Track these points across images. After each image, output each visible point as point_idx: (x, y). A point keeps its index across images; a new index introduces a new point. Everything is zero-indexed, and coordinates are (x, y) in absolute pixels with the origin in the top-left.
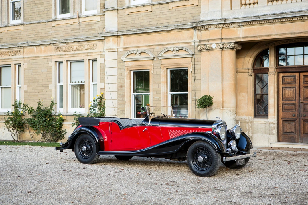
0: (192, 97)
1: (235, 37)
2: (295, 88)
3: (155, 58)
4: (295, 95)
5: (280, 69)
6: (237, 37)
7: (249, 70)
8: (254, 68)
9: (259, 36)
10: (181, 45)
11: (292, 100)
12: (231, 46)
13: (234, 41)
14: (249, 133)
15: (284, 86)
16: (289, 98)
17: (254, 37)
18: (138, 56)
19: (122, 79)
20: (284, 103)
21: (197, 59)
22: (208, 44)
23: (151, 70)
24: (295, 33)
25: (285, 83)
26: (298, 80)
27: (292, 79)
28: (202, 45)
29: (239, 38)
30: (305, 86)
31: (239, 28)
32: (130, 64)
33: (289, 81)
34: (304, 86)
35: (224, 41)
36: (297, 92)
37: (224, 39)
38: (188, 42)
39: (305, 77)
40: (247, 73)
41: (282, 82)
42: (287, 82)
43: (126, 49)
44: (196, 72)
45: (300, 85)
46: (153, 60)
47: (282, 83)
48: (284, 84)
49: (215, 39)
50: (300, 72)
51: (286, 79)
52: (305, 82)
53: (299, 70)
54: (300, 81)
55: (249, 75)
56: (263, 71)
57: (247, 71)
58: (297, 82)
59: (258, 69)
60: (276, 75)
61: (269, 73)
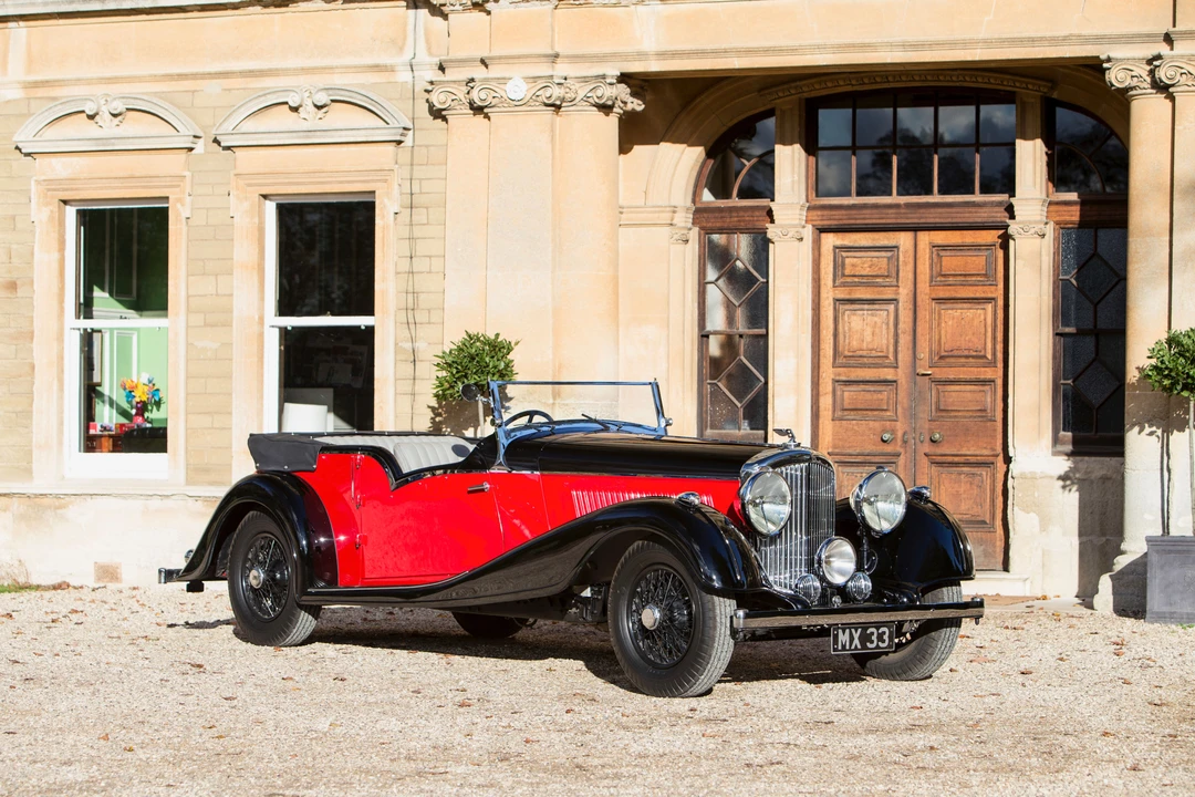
0: (396, 344)
1: (620, 49)
2: (891, 308)
3: (201, 141)
4: (892, 341)
5: (825, 213)
6: (629, 49)
7: (674, 212)
8: (698, 205)
9: (740, 52)
10: (339, 80)
11: (879, 361)
12: (599, 93)
13: (613, 71)
15: (841, 294)
16: (864, 353)
17: (716, 53)
18: (107, 128)
19: (14, 246)
20: (844, 378)
21: (424, 150)
22: (486, 80)
23: (180, 200)
24: (905, 46)
25: (849, 280)
26: (910, 267)
27: (880, 262)
28: (455, 81)
29: (642, 55)
30: (941, 295)
31: (639, 8)
32: (60, 168)
33: (865, 273)
34: (934, 296)
35: (561, 69)
36: (901, 326)
37: (567, 57)
38: (377, 66)
39: (942, 253)
40: (668, 229)
41: (831, 276)
42: (854, 276)
43: (41, 92)
44: (419, 215)
45: (918, 291)
46: (191, 149)
47: (834, 281)
48: (844, 285)
49: (519, 57)
50: (915, 229)
51: (853, 263)
52: (939, 277)
53: (913, 219)
54: (918, 271)
55: (676, 237)
56: (744, 221)
57: (663, 217)
58: (901, 275)
59: (719, 210)
60: (809, 240)
61: (771, 231)
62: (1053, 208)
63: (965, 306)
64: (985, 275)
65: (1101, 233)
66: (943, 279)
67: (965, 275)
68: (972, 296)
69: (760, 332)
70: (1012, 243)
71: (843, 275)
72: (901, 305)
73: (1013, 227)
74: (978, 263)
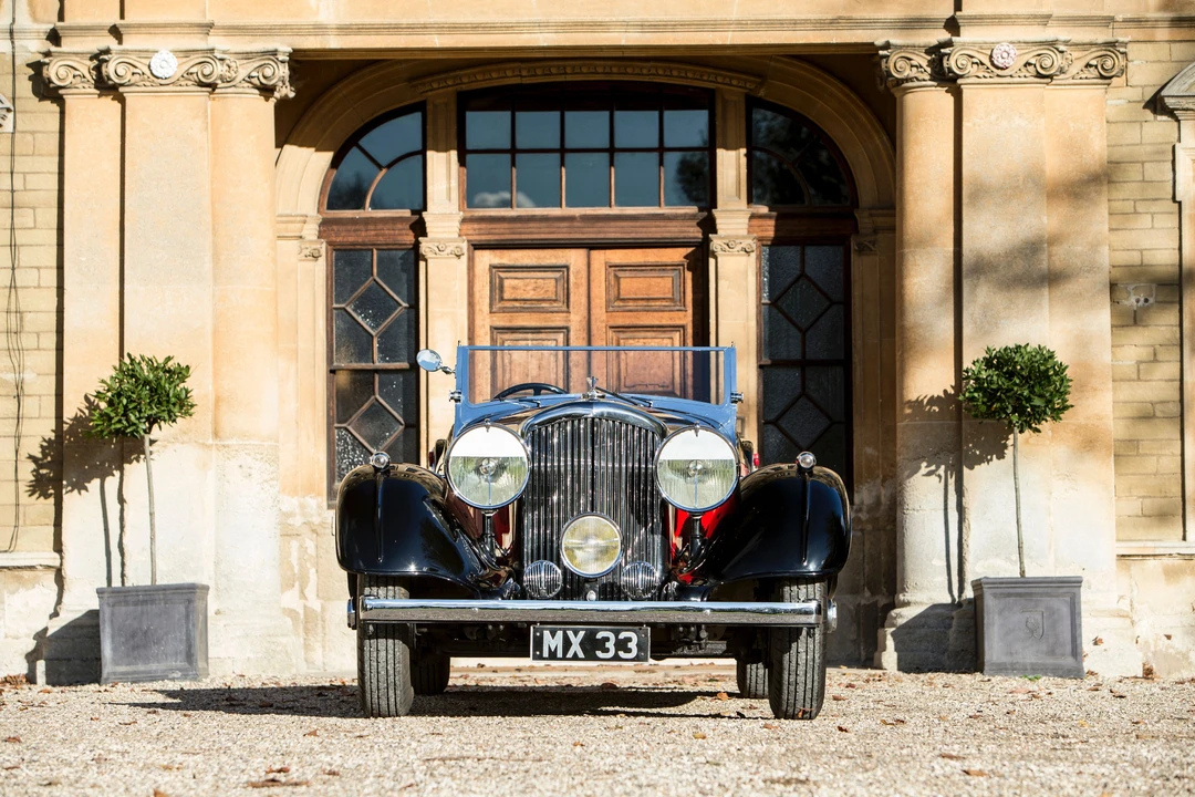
2: (561, 337)
4: (561, 375)
5: (483, 226)
7: (305, 222)
8: (325, 216)
9: (441, 28)
13: (284, 47)
14: (306, 592)
15: (501, 321)
17: (411, 29)
21: (29, 138)
22: (125, 52)
24: (643, 26)
25: (508, 304)
26: (583, 290)
27: (547, 285)
28: (76, 54)
29: (319, 29)
30: (620, 322)
33: (528, 296)
34: (611, 323)
35: (219, 42)
36: (573, 358)
37: (223, 28)
39: (620, 274)
40: (296, 243)
41: (487, 300)
42: (516, 300)
44: (22, 217)
45: (593, 318)
47: (491, 305)
48: (503, 310)
49: (165, 26)
50: (592, 246)
51: (515, 286)
52: (617, 300)
53: (591, 234)
54: (592, 295)
55: (307, 252)
56: (383, 235)
57: (294, 229)
58: (572, 298)
59: (353, 221)
60: (464, 259)
61: (426, 246)
62: (756, 222)
63: (649, 334)
64: (672, 300)
65: (810, 251)
66: (621, 304)
67: (648, 299)
68: (657, 323)
69: (405, 365)
70: (712, 261)
71: (502, 299)
72: (572, 334)
73: (716, 243)
74: (662, 285)
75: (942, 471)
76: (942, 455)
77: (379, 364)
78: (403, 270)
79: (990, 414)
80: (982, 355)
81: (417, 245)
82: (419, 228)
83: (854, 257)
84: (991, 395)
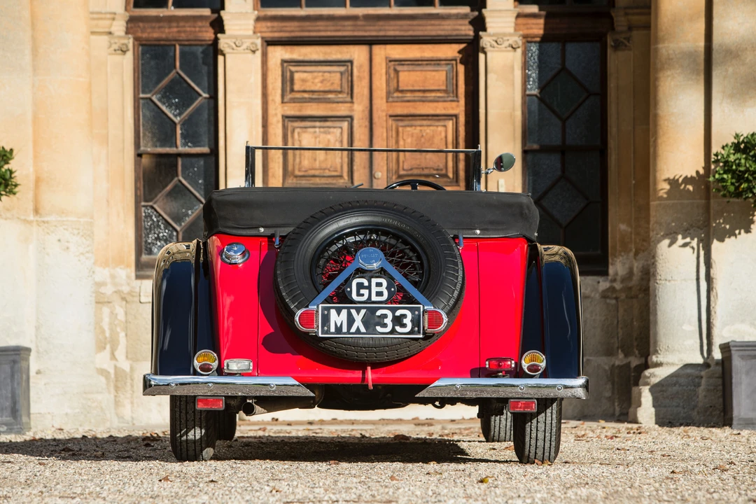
2: (345, 125)
4: (346, 160)
5: (276, 24)
7: (114, 19)
11: (332, 181)
14: (117, 353)
15: (292, 110)
16: (317, 173)
25: (298, 95)
26: (366, 82)
27: (333, 77)
30: (398, 111)
33: (316, 88)
34: (391, 112)
36: (357, 144)
39: (399, 68)
40: (106, 38)
41: (279, 92)
42: (304, 91)
45: (374, 107)
47: (283, 96)
48: (293, 101)
50: (370, 42)
51: (306, 79)
52: (395, 91)
53: (373, 31)
54: (374, 87)
55: (116, 47)
56: (185, 32)
57: (104, 25)
58: (356, 90)
59: (157, 19)
60: (259, 54)
61: (224, 42)
62: (521, 21)
63: (425, 123)
64: (445, 91)
65: (570, 47)
66: (400, 95)
67: (424, 91)
68: (431, 112)
69: (206, 150)
70: (482, 56)
71: (292, 90)
72: (355, 122)
73: (486, 40)
74: (437, 78)
75: (694, 243)
76: (692, 231)
77: (181, 149)
78: (204, 63)
79: (738, 194)
80: (732, 140)
81: (216, 40)
82: (218, 26)
83: (609, 51)
84: (739, 177)
